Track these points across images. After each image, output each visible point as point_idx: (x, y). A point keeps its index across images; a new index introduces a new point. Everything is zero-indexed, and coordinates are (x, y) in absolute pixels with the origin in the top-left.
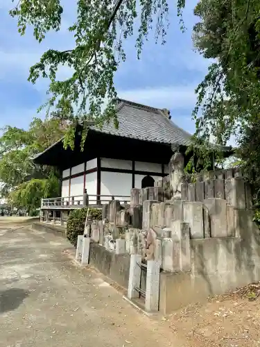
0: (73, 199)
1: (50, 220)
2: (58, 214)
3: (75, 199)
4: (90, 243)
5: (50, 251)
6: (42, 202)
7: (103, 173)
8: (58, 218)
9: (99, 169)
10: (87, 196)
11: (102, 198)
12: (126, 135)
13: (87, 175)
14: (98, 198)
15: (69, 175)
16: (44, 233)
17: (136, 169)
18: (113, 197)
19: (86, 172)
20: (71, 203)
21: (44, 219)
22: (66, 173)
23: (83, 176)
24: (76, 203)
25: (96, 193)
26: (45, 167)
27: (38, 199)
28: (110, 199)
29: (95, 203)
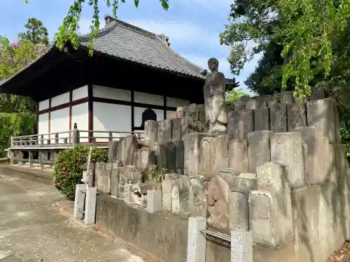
0: (57, 136)
1: (24, 162)
2: (36, 154)
3: (60, 136)
4: (97, 195)
5: (31, 205)
6: (12, 142)
7: (95, 104)
8: (36, 160)
9: (91, 99)
10: (78, 132)
11: (95, 135)
12: (127, 58)
13: (73, 107)
14: (91, 134)
15: (48, 107)
16: (17, 179)
17: (136, 101)
18: (111, 133)
19: (72, 104)
20: (53, 142)
21: (16, 162)
22: (44, 105)
23: (68, 109)
24: (61, 141)
25: (87, 129)
26: (13, 98)
27: (5, 138)
28: (107, 135)
29: (87, 140)
